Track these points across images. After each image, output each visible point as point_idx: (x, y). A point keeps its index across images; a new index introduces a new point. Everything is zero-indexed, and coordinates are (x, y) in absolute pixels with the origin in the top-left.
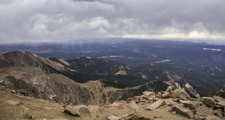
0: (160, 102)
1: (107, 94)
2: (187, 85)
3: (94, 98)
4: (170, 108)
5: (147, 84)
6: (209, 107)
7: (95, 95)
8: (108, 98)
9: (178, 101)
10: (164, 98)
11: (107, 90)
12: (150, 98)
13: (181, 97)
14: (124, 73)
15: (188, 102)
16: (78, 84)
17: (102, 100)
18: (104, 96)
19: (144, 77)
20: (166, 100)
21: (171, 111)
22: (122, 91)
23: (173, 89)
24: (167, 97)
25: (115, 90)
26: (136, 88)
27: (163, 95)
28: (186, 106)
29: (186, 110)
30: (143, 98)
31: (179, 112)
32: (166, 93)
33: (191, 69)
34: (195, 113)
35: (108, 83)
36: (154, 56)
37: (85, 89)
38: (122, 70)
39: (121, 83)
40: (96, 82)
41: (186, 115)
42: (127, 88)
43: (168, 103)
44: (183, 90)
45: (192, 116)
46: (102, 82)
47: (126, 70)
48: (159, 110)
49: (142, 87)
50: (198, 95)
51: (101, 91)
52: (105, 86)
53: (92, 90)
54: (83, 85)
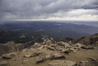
0: (42, 46)
1: (17, 47)
2: (52, 39)
3: (11, 49)
4: (47, 48)
5: (34, 40)
6: (60, 45)
7: (12, 48)
8: (18, 49)
9: (49, 45)
10: (43, 45)
11: (17, 45)
12: (38, 46)
13: (50, 43)
14: (24, 36)
15: (53, 45)
16: (2, 44)
17: (15, 50)
18: (16, 48)
19: (33, 37)
20: (44, 45)
21: (47, 49)
22: (24, 45)
23: (47, 41)
24: (45, 44)
25: (21, 44)
26: (30, 42)
27: (43, 44)
28: (52, 46)
29: (53, 48)
30: (35, 46)
31: (50, 49)
32: (44, 43)
33: (51, 32)
34: (55, 48)
35: (17, 42)
36: (36, 28)
37: (6, 46)
38: (23, 35)
39: (23, 41)
40: (11, 42)
41: (53, 50)
42: (26, 43)
43: (45, 47)
44: (50, 41)
45: (55, 50)
46: (14, 42)
47: (25, 35)
48: (43, 50)
49: (32, 42)
50: (55, 42)
51: (14, 46)
52: (16, 44)
53: (10, 46)
54: (4, 45)
